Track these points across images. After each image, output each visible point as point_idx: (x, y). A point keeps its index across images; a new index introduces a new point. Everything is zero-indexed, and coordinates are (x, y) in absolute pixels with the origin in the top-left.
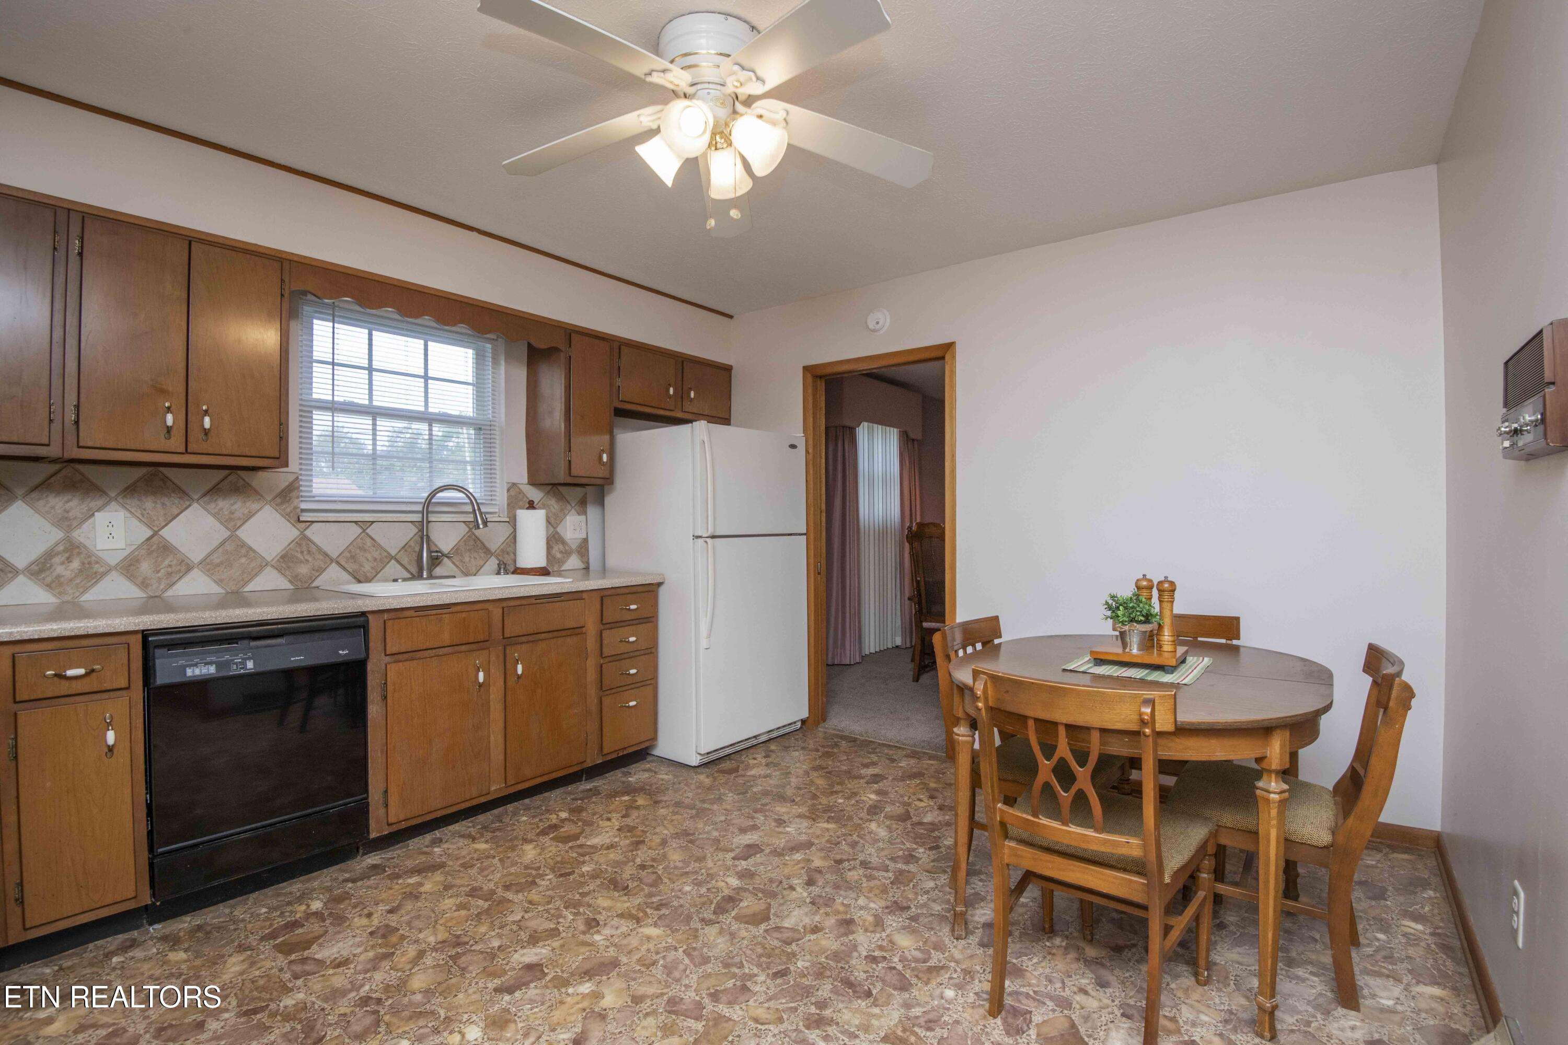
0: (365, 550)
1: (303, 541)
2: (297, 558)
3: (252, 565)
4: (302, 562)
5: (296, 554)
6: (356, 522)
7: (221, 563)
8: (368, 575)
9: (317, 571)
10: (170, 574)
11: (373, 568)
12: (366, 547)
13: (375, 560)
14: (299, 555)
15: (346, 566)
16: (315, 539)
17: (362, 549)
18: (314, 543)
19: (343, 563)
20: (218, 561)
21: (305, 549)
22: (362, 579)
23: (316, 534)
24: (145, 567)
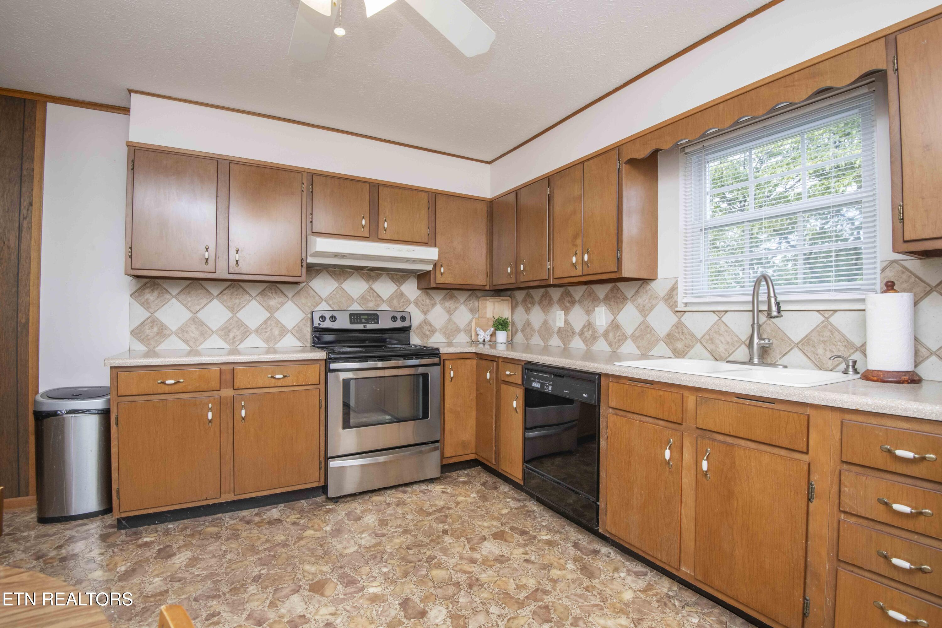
0: (720, 335)
1: (679, 325)
2: (676, 337)
3: (653, 339)
4: (678, 340)
5: (675, 334)
6: (714, 312)
7: (639, 336)
8: (722, 355)
9: (688, 347)
10: (619, 340)
11: (726, 350)
12: (721, 332)
13: (728, 343)
14: (677, 335)
15: (706, 346)
16: (686, 323)
17: (717, 333)
18: (686, 327)
19: (704, 344)
20: (637, 335)
21: (680, 331)
22: (718, 358)
23: (687, 319)
24: (611, 335)
